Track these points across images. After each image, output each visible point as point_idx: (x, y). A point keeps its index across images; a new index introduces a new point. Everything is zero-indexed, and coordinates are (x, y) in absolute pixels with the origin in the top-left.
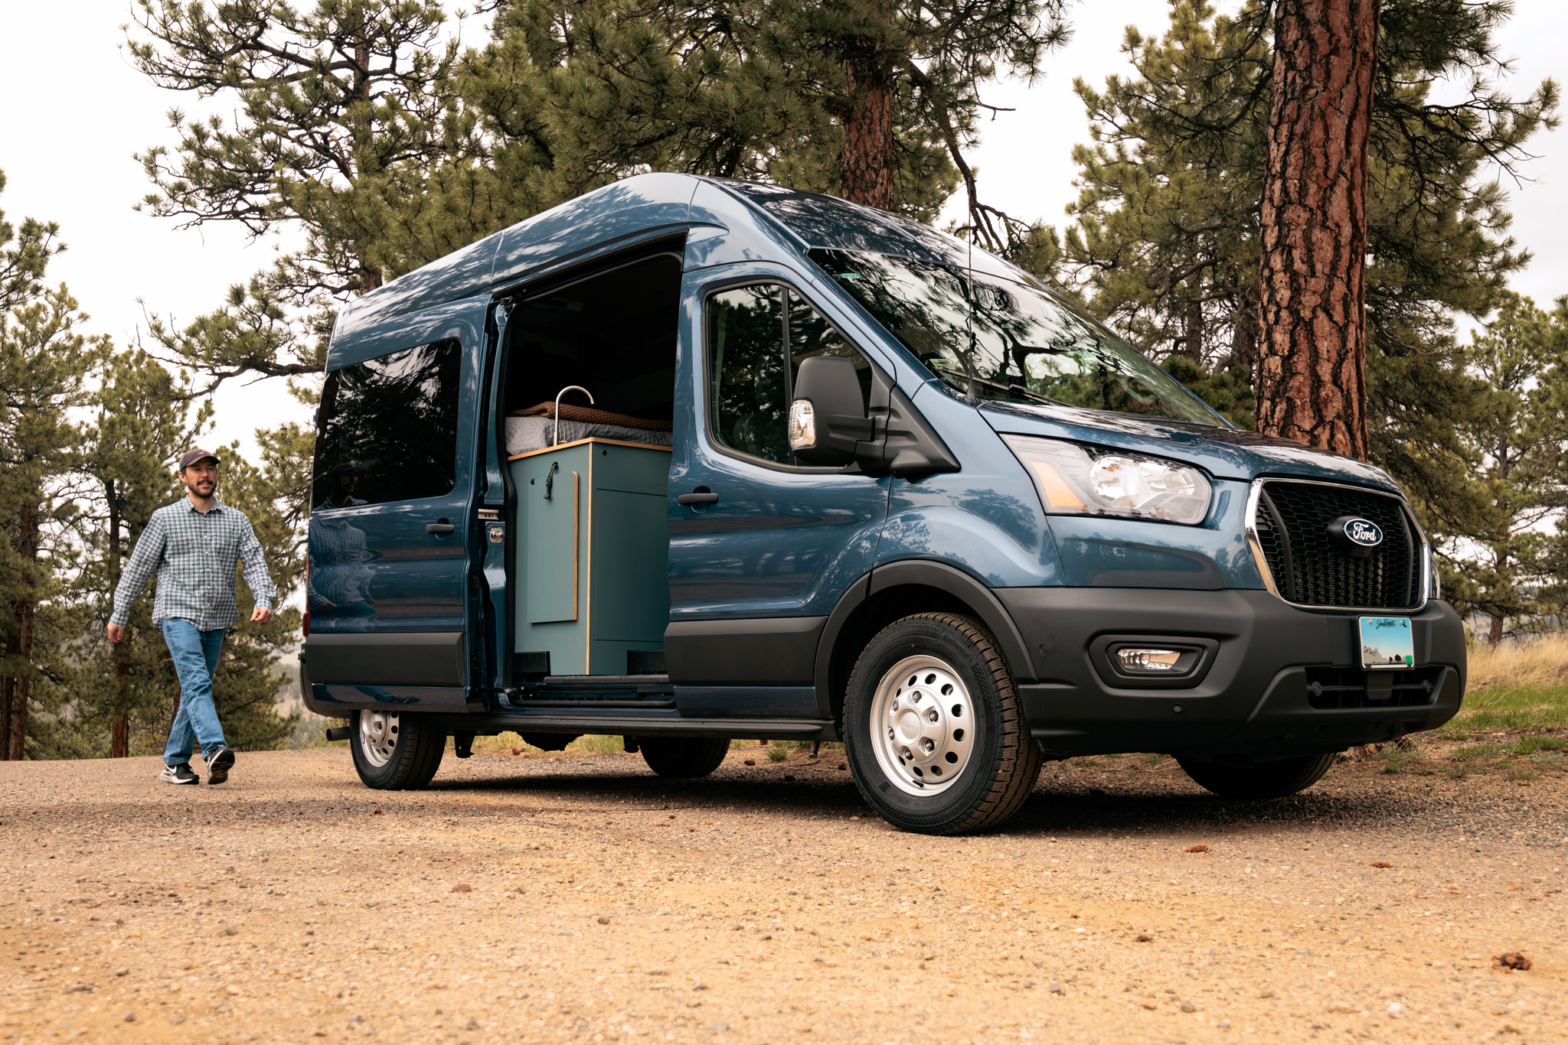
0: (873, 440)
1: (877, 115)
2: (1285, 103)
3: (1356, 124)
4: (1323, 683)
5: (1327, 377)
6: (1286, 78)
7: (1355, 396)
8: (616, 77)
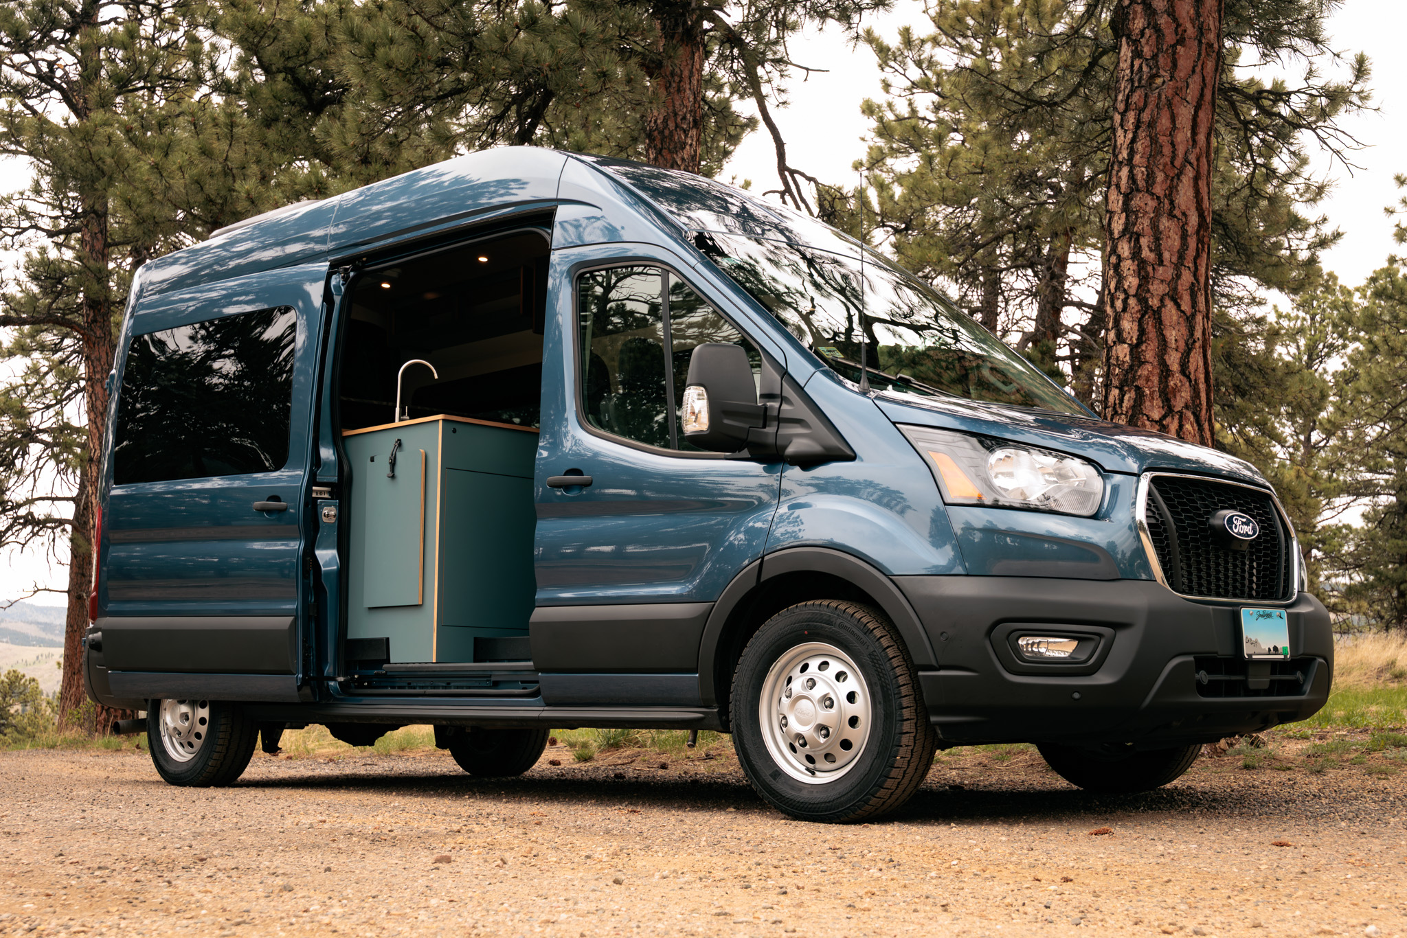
0: (764, 427)
1: (686, 73)
2: (1132, 91)
3: (1201, 114)
4: (1209, 673)
5: (1175, 367)
6: (1132, 65)
7: (1202, 386)
8: (423, 26)
